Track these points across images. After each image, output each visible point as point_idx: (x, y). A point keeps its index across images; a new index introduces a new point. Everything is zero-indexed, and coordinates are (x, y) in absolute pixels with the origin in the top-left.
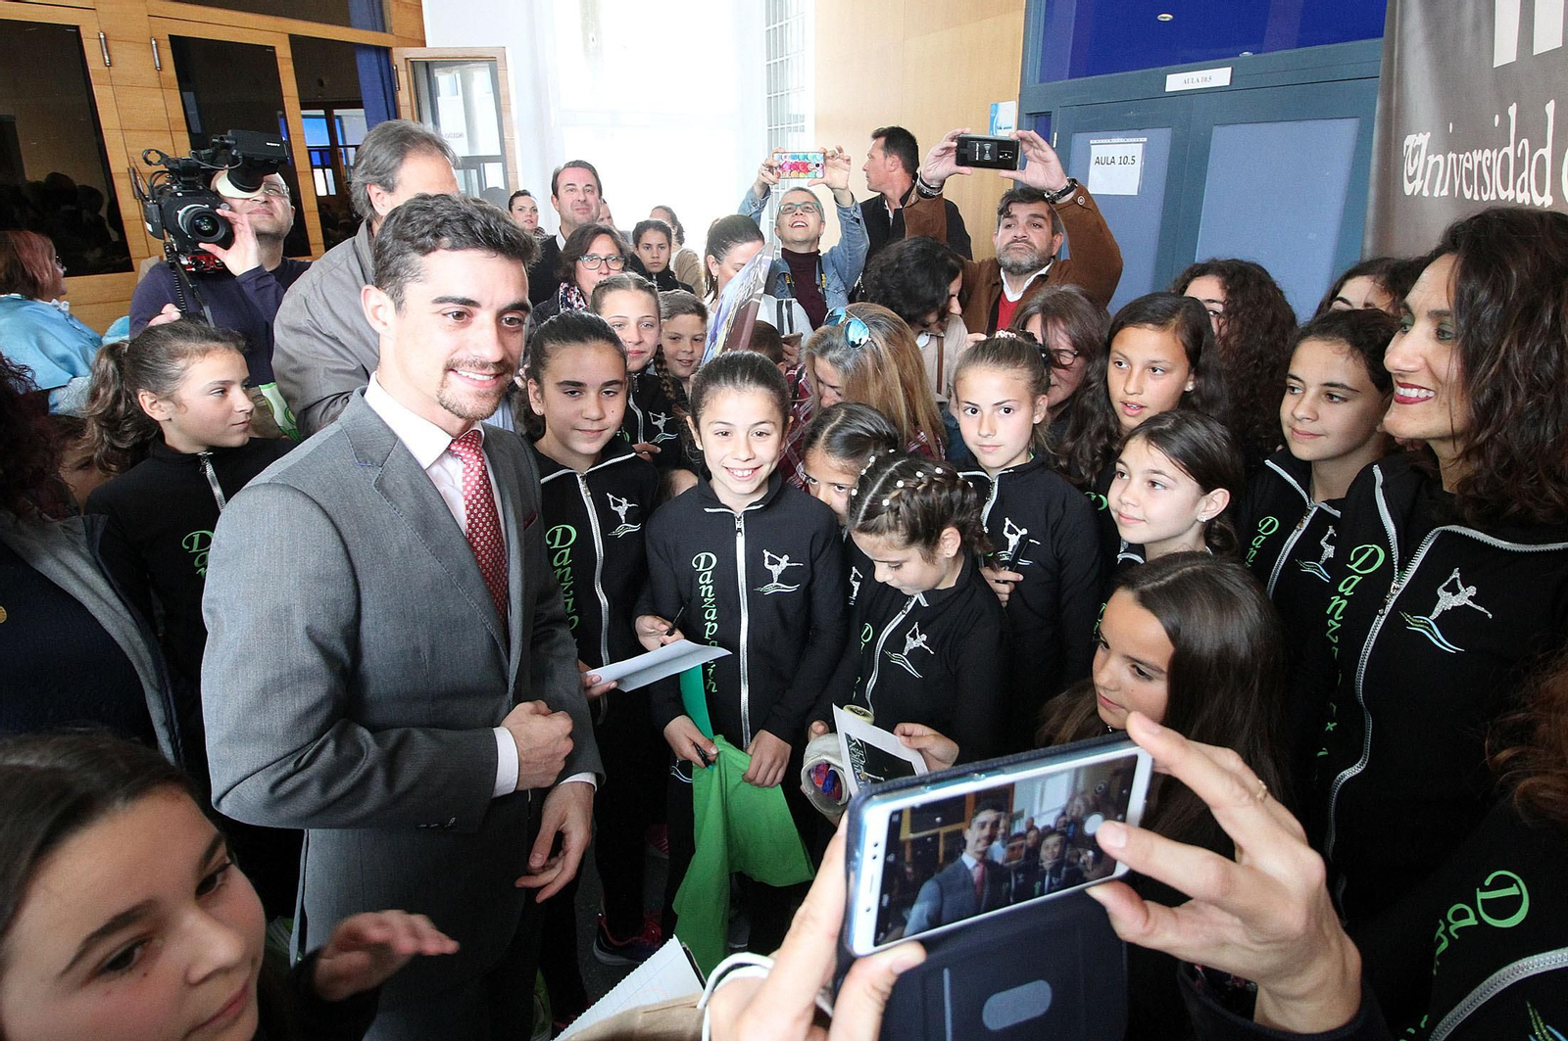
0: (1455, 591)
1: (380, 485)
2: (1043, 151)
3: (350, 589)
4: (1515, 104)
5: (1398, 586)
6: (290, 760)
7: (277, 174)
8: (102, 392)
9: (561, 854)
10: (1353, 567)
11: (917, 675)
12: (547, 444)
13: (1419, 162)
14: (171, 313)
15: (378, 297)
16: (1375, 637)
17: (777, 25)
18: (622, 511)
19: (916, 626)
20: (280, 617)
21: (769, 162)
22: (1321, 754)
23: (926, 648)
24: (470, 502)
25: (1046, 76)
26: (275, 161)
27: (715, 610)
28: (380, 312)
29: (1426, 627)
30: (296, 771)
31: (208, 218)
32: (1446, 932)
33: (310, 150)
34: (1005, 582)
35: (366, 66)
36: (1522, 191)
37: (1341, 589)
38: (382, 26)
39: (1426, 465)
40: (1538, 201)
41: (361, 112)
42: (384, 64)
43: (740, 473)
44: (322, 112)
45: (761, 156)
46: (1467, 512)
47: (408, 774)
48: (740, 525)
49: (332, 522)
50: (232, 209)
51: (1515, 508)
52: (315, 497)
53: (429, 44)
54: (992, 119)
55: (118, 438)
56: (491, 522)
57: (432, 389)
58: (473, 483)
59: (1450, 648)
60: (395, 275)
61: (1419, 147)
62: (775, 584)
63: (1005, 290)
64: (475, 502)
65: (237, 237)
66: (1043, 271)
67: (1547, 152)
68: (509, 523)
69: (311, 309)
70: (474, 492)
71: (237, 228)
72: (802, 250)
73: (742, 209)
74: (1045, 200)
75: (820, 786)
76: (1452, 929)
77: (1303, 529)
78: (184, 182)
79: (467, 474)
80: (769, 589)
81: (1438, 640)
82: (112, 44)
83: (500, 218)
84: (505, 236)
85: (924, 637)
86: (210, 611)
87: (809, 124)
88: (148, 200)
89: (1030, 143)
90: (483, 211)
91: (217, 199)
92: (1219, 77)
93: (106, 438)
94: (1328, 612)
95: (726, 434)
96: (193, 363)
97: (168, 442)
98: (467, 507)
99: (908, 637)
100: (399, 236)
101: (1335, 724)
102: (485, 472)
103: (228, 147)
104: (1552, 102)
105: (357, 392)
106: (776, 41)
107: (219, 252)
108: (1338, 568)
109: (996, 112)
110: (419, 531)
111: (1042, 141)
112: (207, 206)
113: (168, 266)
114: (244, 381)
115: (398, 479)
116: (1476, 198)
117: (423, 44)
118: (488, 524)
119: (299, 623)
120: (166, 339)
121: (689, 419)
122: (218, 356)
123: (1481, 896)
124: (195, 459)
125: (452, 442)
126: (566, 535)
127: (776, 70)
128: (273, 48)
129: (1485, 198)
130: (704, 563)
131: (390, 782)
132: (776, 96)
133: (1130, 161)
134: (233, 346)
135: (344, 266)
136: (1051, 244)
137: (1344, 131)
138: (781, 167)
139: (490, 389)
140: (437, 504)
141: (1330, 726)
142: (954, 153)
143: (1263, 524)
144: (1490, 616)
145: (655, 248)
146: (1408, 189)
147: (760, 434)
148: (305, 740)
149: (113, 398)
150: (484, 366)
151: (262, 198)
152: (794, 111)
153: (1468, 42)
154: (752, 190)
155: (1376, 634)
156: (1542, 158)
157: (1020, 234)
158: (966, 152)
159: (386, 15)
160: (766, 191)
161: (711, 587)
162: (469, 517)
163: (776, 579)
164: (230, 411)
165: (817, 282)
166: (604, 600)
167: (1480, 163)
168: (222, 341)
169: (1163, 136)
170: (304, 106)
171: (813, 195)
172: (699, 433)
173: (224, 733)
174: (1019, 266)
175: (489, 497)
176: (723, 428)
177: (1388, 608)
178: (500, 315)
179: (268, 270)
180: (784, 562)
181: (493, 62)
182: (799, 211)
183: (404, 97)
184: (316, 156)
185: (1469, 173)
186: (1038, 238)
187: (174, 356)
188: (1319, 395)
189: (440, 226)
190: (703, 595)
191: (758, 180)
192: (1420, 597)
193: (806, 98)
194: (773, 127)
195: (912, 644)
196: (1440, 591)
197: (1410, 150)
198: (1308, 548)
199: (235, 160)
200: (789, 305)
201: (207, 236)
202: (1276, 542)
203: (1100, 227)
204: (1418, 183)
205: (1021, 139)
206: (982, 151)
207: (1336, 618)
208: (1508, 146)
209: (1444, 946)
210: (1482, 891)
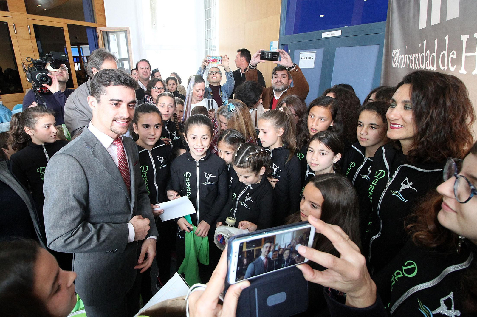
0: (406, 184)
1: (93, 153)
2: (286, 55)
3: (86, 184)
4: (425, 40)
5: (390, 182)
6: (69, 233)
7: (64, 64)
8: (14, 127)
9: (147, 259)
10: (376, 177)
11: (248, 208)
12: (139, 142)
13: (397, 58)
14: (35, 104)
15: (92, 99)
16: (383, 197)
17: (208, 20)
18: (161, 161)
19: (248, 194)
20: (66, 192)
21: (205, 59)
22: (367, 231)
23: (251, 201)
24: (119, 158)
25: (287, 33)
26: (64, 60)
27: (190, 189)
28: (93, 103)
29: (398, 194)
30: (71, 236)
31: (45, 77)
32: (394, 279)
33: (74, 57)
34: (274, 182)
35: (89, 33)
36: (427, 66)
37: (373, 183)
38: (94, 21)
40: (432, 69)
41: (88, 46)
42: (94, 32)
43: (198, 150)
44: (77, 46)
46: (411, 161)
47: (103, 236)
48: (198, 165)
49: (80, 164)
50: (51, 74)
52: (75, 157)
53: (107, 26)
54: (271, 46)
55: (19, 140)
56: (125, 164)
57: (109, 126)
58: (120, 152)
59: (405, 200)
60: (98, 93)
61: (397, 53)
62: (208, 182)
63: (275, 96)
64: (121, 158)
65: (53, 82)
66: (286, 91)
67: (435, 54)
68: (130, 164)
69: (74, 102)
70: (120, 155)
71: (53, 80)
72: (215, 85)
73: (198, 73)
74: (287, 70)
75: (219, 241)
77: (363, 165)
78: (38, 67)
79: (118, 150)
80: (206, 183)
81: (401, 198)
82: (17, 28)
83: (128, 76)
84: (130, 82)
85: (251, 197)
86: (46, 191)
87: (217, 48)
88: (27, 72)
89: (282, 53)
90: (123, 74)
91: (47, 71)
92: (338, 33)
93: (15, 140)
94: (369, 190)
95: (194, 138)
96: (40, 119)
97: (33, 141)
98: (118, 159)
99: (246, 197)
100: (98, 81)
101: (371, 223)
102: (123, 149)
103: (50, 56)
104: (437, 39)
105: (86, 127)
106: (207, 24)
107: (48, 87)
108: (372, 177)
109: (272, 44)
110: (105, 167)
111: (286, 53)
112: (44, 73)
113: (34, 91)
114: (54, 124)
115: (98, 151)
116: (414, 68)
117: (106, 26)
118: (124, 164)
119: (71, 193)
120: (32, 112)
121: (184, 133)
122: (47, 117)
124: (40, 146)
125: (114, 141)
127: (208, 32)
128: (63, 28)
129: (416, 68)
130: (187, 175)
131: (98, 239)
132: (207, 40)
133: (311, 58)
134: (51, 114)
135: (84, 90)
136: (288, 83)
137: (374, 49)
138: (209, 61)
140: (110, 159)
141: (370, 223)
142: (260, 56)
143: (351, 164)
144: (417, 191)
145: (172, 85)
146: (394, 66)
147: (204, 139)
148: (74, 227)
149: (17, 129)
151: (60, 71)
152: (213, 45)
153: (411, 21)
154: (201, 67)
155: (383, 196)
156: (433, 56)
157: (279, 80)
158: (263, 56)
159: (95, 18)
160: (205, 68)
161: (189, 182)
162: (119, 162)
163: (208, 180)
164: (50, 132)
165: (220, 94)
166: (157, 187)
167: (415, 58)
168: (48, 112)
169: (321, 50)
170: (72, 45)
171: (218, 69)
172: (187, 138)
173: (50, 226)
174: (279, 89)
176: (194, 136)
177: (387, 189)
178: (128, 104)
179: (62, 92)
180: (210, 176)
181: (126, 31)
182: (214, 74)
183: (100, 42)
184: (75, 59)
185: (412, 61)
186: (284, 81)
187: (34, 117)
188: (368, 127)
189: (111, 78)
190: (187, 184)
191: (202, 64)
192: (396, 185)
193: (216, 41)
194: (207, 49)
195: (247, 199)
196: (402, 184)
197: (394, 54)
198: (364, 171)
199: (52, 60)
200: (212, 101)
201: (45, 82)
202: (354, 170)
203: (303, 77)
204: (396, 64)
205: (280, 52)
206: (268, 56)
207: (371, 192)
208: (423, 52)
209: (394, 283)
210: (404, 267)
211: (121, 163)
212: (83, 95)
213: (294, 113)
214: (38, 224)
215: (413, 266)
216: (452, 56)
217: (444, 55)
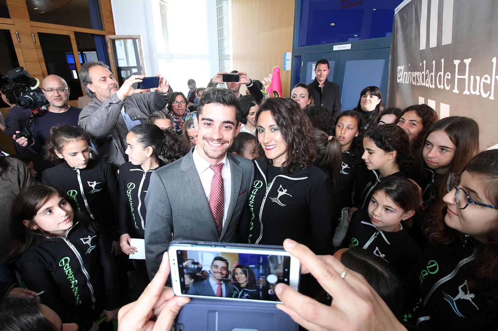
0: (282, 191)
4: (425, 60)
13: (401, 74)
17: (221, 28)
25: (300, 45)
32: (422, 278)
35: (97, 41)
36: (427, 84)
38: (101, 28)
40: (431, 86)
42: (103, 40)
54: (285, 57)
61: (401, 70)
67: (433, 74)
76: (423, 277)
82: (20, 36)
87: (231, 58)
92: (348, 47)
104: (434, 61)
106: (220, 33)
109: (286, 55)
116: (416, 84)
117: (115, 34)
123: (428, 267)
127: (221, 42)
128: (69, 36)
129: (418, 85)
132: (221, 50)
137: (381, 63)
144: (291, 196)
146: (398, 81)
152: (227, 54)
153: (413, 42)
159: (103, 25)
167: (417, 75)
169: (333, 63)
181: (135, 39)
183: (110, 50)
185: (414, 78)
193: (230, 49)
194: (220, 59)
196: (278, 191)
197: (399, 70)
204: (401, 79)
208: (424, 71)
216: (447, 77)
217: (440, 75)
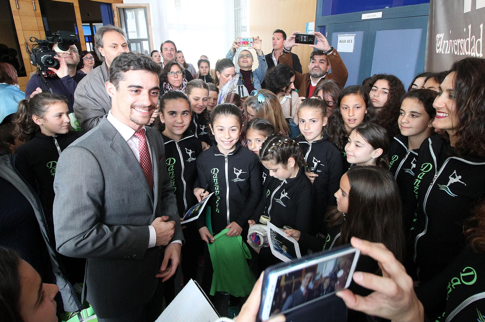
0: (455, 177)
1: (111, 146)
2: (323, 38)
3: (101, 180)
4: (470, 25)
5: (437, 176)
6: (82, 236)
7: (74, 45)
8: (21, 115)
9: (170, 267)
10: (422, 170)
11: (285, 206)
12: (166, 132)
13: (441, 42)
14: (39, 90)
15: (111, 85)
16: (429, 192)
18: (190, 154)
19: (284, 190)
20: (78, 189)
21: (236, 41)
22: (411, 229)
23: (288, 197)
24: (141, 152)
25: (324, 13)
26: (73, 41)
27: (218, 187)
28: (111, 90)
29: (445, 188)
30: (84, 239)
31: (51, 59)
32: (451, 286)
33: (85, 36)
34: (313, 177)
35: (104, 10)
36: (473, 52)
37: (418, 177)
39: (445, 137)
40: (478, 55)
41: (102, 23)
42: (109, 9)
43: (226, 143)
44: (89, 24)
45: (233, 40)
46: (458, 153)
47: (120, 240)
48: (226, 160)
49: (96, 158)
50: (59, 56)
51: (472, 151)
52: (90, 150)
53: (124, 2)
54: (307, 28)
55: (26, 130)
56: (148, 159)
57: (128, 115)
58: (142, 146)
59: (453, 195)
60: (116, 78)
61: (440, 38)
62: (237, 178)
63: (312, 83)
64: (142, 152)
65: (61, 66)
66: (324, 77)
67: (480, 40)
68: (154, 159)
69: (86, 89)
70: (142, 149)
71: (61, 63)
72: (246, 70)
73: (227, 56)
74: (324, 54)
75: (253, 240)
76: (453, 285)
77: (406, 159)
78: (43, 48)
79: (140, 143)
80: (236, 180)
81: (449, 193)
82: (19, 2)
83: (149, 60)
84: (151, 65)
85: (287, 194)
86: (56, 187)
87: (248, 29)
88: (31, 53)
89: (318, 36)
90: (144, 57)
91: (54, 53)
92: (378, 15)
93: (22, 130)
94: (414, 184)
95: (222, 130)
96: (50, 106)
97: (42, 132)
98: (140, 154)
99: (281, 194)
100: (117, 66)
101: (416, 219)
102: (146, 142)
103: (58, 36)
104: (482, 24)
105: (104, 116)
106: (237, 2)
107: (55, 70)
108: (417, 171)
109: (308, 26)
110: (124, 161)
111: (322, 35)
112: (51, 55)
113: (38, 75)
114: (67, 112)
115: (117, 144)
116: (458, 54)
117: (122, 2)
118: (147, 159)
119: (85, 191)
120: (42, 98)
121: (210, 125)
122: (58, 104)
123: (462, 275)
124: (51, 138)
125: (135, 132)
126: (172, 161)
127: (237, 12)
128: (73, 3)
129: (461, 54)
130: (215, 172)
131: (114, 242)
132: (237, 20)
133: (350, 41)
134: (63, 101)
135: (97, 75)
136: (326, 69)
137: (418, 32)
138: (239, 43)
139: (147, 115)
140: (130, 153)
141: (415, 220)
142: (295, 39)
143: (393, 157)
144: (466, 185)
145: (204, 68)
146: (437, 51)
147: (233, 130)
148: (87, 229)
149: (24, 117)
150: (144, 107)
151: (69, 53)
152: (243, 25)
153: (456, 5)
154: (230, 50)
155: (430, 191)
156: (479, 42)
157: (317, 65)
158: (298, 39)
160: (235, 51)
161: (217, 179)
162: (140, 157)
163: (238, 177)
165: (251, 80)
166: (184, 183)
167: (460, 43)
168: (60, 99)
169: (361, 34)
170: (83, 22)
171: (250, 52)
172: (213, 129)
173: (60, 227)
174: (316, 75)
175: (147, 150)
176: (221, 128)
177: (434, 183)
178: (150, 91)
179: (71, 76)
180: (240, 172)
181: (145, 9)
182: (245, 57)
183: (116, 20)
184: (87, 38)
185: (456, 46)
186: (322, 66)
187: (44, 104)
189: (130, 62)
190: (214, 182)
191: (232, 47)
192: (444, 179)
193: (247, 21)
194: (236, 30)
195: (283, 196)
196: (450, 177)
197: (438, 39)
198: (407, 165)
199: (60, 40)
201: (51, 65)
202: (397, 163)
203: (341, 62)
204: (440, 49)
205: (315, 34)
206: (303, 38)
207: (417, 186)
208: (468, 38)
209: (450, 290)
210: (462, 273)
211: (143, 158)
212: (97, 81)
213: (332, 101)
214: (45, 227)
215: (472, 273)
